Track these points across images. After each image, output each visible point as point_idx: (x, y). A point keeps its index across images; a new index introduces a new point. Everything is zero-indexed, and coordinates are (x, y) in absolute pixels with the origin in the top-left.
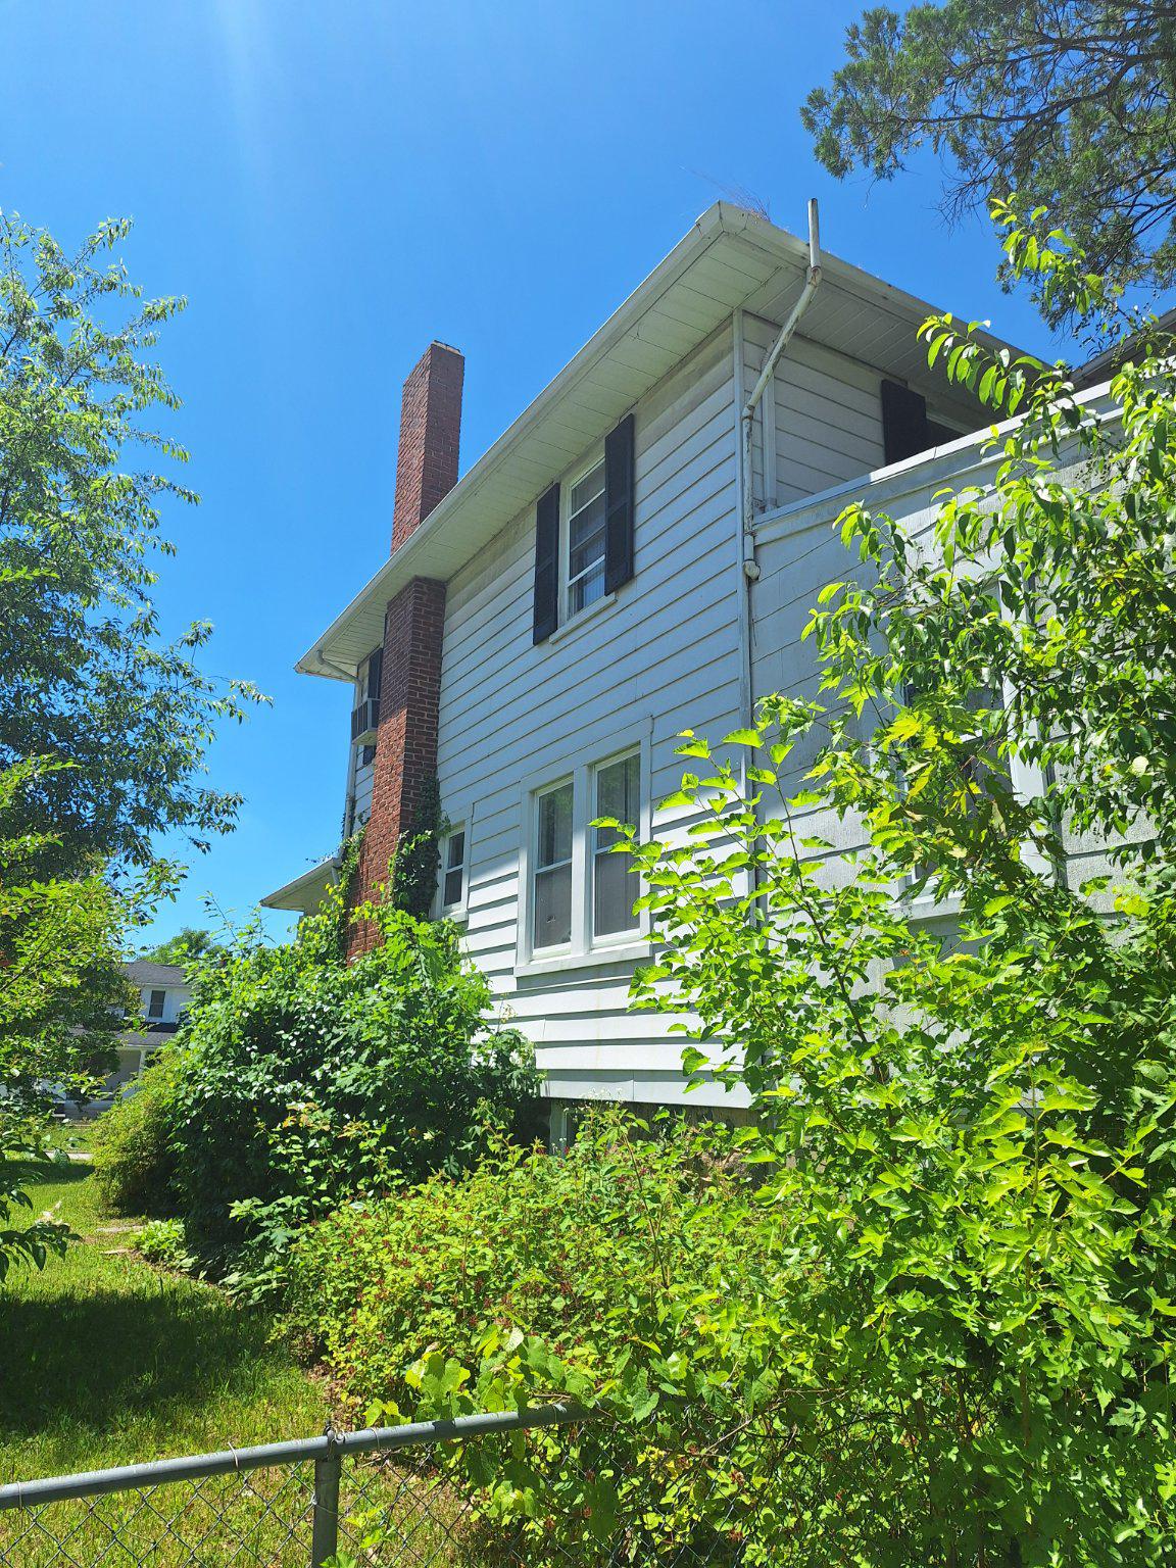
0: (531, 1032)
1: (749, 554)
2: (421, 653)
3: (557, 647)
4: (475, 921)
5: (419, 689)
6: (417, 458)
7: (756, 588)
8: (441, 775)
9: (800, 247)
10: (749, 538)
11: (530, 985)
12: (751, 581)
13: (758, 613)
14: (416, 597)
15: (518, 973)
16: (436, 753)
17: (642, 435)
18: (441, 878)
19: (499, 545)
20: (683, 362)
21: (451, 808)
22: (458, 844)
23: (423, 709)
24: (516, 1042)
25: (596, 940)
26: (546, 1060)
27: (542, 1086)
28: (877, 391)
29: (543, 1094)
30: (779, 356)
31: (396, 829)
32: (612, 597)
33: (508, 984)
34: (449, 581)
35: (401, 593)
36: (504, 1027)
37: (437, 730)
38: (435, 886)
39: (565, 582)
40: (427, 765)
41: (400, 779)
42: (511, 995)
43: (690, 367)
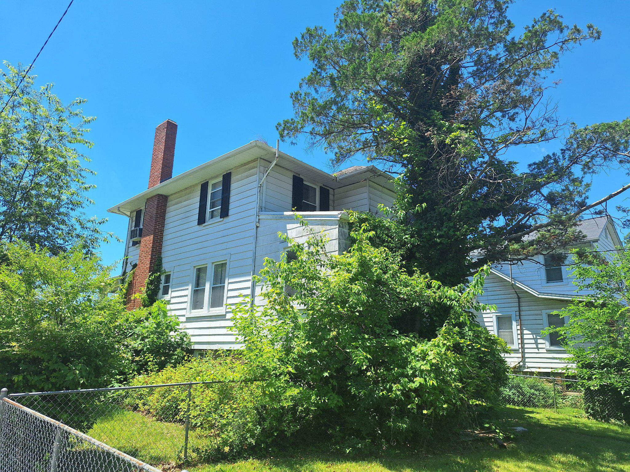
0: (190, 332)
1: (257, 221)
2: (159, 218)
3: (205, 228)
4: (173, 301)
5: (157, 229)
6: (161, 155)
7: (258, 228)
8: (163, 256)
9: (274, 150)
10: (258, 217)
11: (189, 320)
12: (257, 227)
13: (258, 235)
14: (158, 200)
15: (186, 316)
16: (161, 249)
17: (233, 179)
18: (161, 286)
19: (188, 191)
20: (245, 164)
21: (167, 266)
22: (168, 278)
23: (158, 235)
24: (186, 335)
25: (211, 309)
26: (193, 339)
27: (192, 346)
28: (292, 178)
29: (192, 348)
30: (268, 175)
31: (147, 271)
32: (222, 219)
33: (183, 319)
34: (169, 196)
35: (152, 197)
36: (182, 331)
37: (162, 241)
38: (159, 289)
39: (208, 210)
40: (158, 252)
41: (150, 256)
42: (185, 322)
43: (246, 167)
